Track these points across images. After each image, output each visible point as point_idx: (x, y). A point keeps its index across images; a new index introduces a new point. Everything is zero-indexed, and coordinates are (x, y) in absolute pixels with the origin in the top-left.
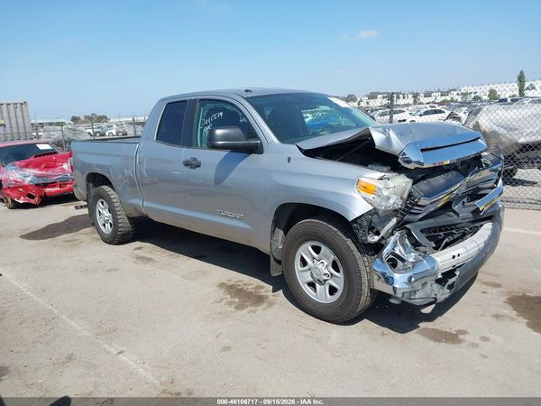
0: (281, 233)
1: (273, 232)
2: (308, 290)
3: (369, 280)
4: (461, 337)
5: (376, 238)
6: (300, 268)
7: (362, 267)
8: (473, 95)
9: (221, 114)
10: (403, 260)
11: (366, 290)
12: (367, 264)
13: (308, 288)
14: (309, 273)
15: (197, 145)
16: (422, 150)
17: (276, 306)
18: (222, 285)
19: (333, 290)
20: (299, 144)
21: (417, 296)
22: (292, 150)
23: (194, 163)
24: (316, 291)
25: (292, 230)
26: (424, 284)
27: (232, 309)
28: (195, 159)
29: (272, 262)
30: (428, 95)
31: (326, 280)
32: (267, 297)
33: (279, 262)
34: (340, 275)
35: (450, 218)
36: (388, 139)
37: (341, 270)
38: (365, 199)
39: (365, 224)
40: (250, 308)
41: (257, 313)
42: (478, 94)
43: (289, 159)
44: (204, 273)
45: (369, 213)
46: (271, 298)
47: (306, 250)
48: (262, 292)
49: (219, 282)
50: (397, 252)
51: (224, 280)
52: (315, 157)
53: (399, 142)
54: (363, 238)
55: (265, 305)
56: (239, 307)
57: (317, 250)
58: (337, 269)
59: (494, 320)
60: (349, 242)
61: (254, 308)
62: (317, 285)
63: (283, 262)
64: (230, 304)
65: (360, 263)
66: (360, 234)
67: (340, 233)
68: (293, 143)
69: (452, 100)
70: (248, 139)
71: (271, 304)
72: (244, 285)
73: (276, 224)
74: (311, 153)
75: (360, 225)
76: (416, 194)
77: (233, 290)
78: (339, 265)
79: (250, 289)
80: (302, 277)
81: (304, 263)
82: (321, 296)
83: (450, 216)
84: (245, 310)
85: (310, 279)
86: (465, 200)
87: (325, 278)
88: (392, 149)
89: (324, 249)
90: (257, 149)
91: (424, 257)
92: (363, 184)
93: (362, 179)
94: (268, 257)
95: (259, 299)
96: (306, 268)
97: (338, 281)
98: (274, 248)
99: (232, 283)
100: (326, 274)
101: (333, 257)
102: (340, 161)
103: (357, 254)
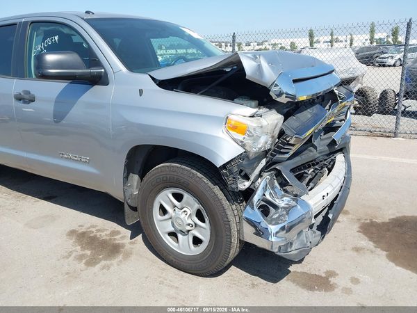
0: (135, 178)
1: (126, 178)
2: (169, 241)
3: (239, 232)
4: (332, 280)
5: (247, 184)
6: (160, 217)
7: (231, 218)
8: (280, 46)
9: (57, 38)
10: (276, 207)
11: (235, 242)
12: (236, 212)
13: (168, 237)
14: (170, 222)
15: (30, 76)
16: (295, 81)
17: (133, 257)
18: (72, 233)
19: (197, 241)
20: (152, 74)
21: (293, 248)
22: (144, 80)
23: (27, 97)
24: (178, 242)
25: (148, 175)
26: (300, 233)
27: (82, 265)
28: (27, 92)
29: (127, 208)
30: (248, 44)
31: (189, 231)
32: (123, 246)
33: (135, 209)
34: (206, 226)
35: (311, 154)
36: (259, 67)
37: (207, 220)
38: (235, 140)
39: (235, 169)
40: (103, 263)
41: (112, 268)
42: (283, 45)
43: (141, 92)
44: (53, 218)
45: (240, 157)
46: (128, 247)
47: (165, 197)
48: (118, 240)
49: (69, 229)
50: (268, 197)
51: (75, 226)
52: (172, 90)
53: (271, 71)
54: (234, 186)
55: (121, 257)
56: (91, 263)
57: (179, 197)
58: (202, 219)
59: (355, 253)
60: (216, 189)
61: (108, 262)
62: (180, 236)
63: (139, 209)
64: (80, 258)
65: (229, 213)
66: (230, 180)
67: (205, 180)
68: (144, 73)
69: (265, 49)
70: (89, 67)
71: (128, 255)
72: (98, 231)
73: (129, 169)
74: (167, 85)
75: (230, 171)
76: (287, 132)
77: (85, 238)
78: (205, 214)
79: (104, 236)
80: (162, 226)
81: (163, 211)
82: (184, 247)
83: (311, 151)
84: (98, 266)
85: (171, 229)
86: (322, 134)
87: (189, 228)
88: (264, 81)
89: (186, 196)
90: (100, 80)
91: (296, 201)
92: (233, 123)
93: (230, 117)
94: (122, 204)
95: (113, 249)
96: (166, 216)
97: (204, 231)
98: (128, 195)
99: (84, 230)
100: (189, 225)
101: (197, 206)
102: (203, 94)
103: (226, 203)
